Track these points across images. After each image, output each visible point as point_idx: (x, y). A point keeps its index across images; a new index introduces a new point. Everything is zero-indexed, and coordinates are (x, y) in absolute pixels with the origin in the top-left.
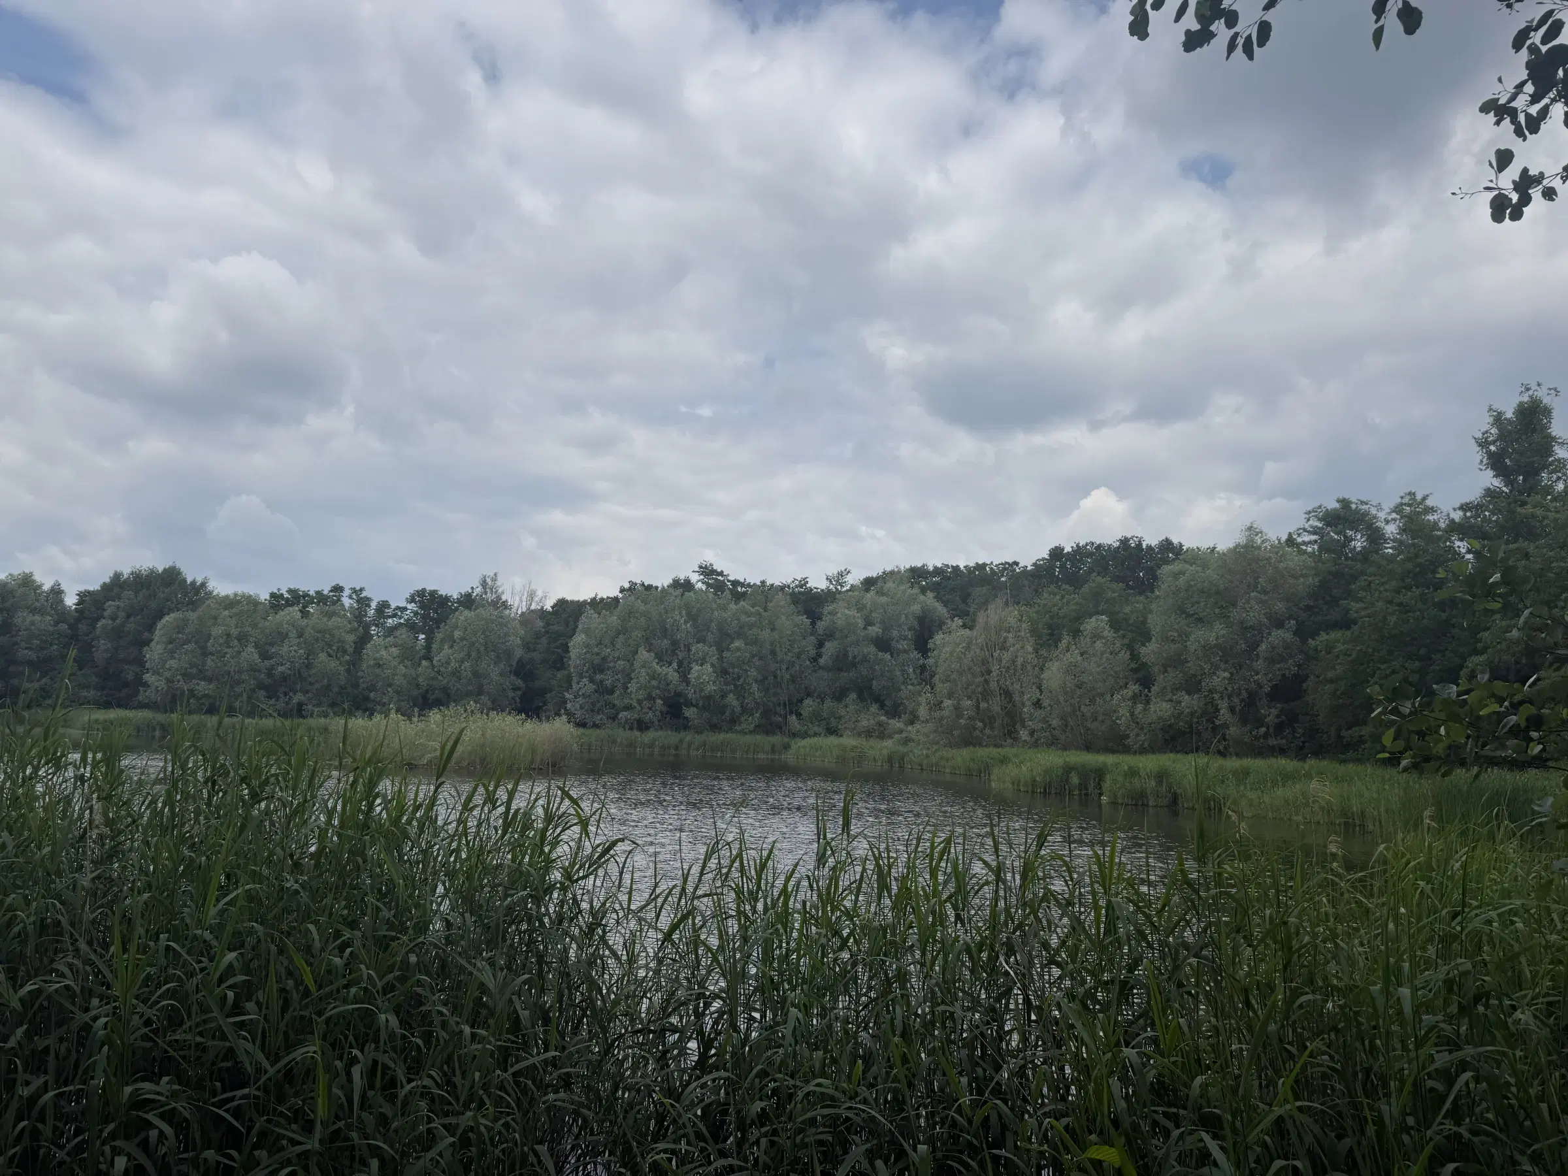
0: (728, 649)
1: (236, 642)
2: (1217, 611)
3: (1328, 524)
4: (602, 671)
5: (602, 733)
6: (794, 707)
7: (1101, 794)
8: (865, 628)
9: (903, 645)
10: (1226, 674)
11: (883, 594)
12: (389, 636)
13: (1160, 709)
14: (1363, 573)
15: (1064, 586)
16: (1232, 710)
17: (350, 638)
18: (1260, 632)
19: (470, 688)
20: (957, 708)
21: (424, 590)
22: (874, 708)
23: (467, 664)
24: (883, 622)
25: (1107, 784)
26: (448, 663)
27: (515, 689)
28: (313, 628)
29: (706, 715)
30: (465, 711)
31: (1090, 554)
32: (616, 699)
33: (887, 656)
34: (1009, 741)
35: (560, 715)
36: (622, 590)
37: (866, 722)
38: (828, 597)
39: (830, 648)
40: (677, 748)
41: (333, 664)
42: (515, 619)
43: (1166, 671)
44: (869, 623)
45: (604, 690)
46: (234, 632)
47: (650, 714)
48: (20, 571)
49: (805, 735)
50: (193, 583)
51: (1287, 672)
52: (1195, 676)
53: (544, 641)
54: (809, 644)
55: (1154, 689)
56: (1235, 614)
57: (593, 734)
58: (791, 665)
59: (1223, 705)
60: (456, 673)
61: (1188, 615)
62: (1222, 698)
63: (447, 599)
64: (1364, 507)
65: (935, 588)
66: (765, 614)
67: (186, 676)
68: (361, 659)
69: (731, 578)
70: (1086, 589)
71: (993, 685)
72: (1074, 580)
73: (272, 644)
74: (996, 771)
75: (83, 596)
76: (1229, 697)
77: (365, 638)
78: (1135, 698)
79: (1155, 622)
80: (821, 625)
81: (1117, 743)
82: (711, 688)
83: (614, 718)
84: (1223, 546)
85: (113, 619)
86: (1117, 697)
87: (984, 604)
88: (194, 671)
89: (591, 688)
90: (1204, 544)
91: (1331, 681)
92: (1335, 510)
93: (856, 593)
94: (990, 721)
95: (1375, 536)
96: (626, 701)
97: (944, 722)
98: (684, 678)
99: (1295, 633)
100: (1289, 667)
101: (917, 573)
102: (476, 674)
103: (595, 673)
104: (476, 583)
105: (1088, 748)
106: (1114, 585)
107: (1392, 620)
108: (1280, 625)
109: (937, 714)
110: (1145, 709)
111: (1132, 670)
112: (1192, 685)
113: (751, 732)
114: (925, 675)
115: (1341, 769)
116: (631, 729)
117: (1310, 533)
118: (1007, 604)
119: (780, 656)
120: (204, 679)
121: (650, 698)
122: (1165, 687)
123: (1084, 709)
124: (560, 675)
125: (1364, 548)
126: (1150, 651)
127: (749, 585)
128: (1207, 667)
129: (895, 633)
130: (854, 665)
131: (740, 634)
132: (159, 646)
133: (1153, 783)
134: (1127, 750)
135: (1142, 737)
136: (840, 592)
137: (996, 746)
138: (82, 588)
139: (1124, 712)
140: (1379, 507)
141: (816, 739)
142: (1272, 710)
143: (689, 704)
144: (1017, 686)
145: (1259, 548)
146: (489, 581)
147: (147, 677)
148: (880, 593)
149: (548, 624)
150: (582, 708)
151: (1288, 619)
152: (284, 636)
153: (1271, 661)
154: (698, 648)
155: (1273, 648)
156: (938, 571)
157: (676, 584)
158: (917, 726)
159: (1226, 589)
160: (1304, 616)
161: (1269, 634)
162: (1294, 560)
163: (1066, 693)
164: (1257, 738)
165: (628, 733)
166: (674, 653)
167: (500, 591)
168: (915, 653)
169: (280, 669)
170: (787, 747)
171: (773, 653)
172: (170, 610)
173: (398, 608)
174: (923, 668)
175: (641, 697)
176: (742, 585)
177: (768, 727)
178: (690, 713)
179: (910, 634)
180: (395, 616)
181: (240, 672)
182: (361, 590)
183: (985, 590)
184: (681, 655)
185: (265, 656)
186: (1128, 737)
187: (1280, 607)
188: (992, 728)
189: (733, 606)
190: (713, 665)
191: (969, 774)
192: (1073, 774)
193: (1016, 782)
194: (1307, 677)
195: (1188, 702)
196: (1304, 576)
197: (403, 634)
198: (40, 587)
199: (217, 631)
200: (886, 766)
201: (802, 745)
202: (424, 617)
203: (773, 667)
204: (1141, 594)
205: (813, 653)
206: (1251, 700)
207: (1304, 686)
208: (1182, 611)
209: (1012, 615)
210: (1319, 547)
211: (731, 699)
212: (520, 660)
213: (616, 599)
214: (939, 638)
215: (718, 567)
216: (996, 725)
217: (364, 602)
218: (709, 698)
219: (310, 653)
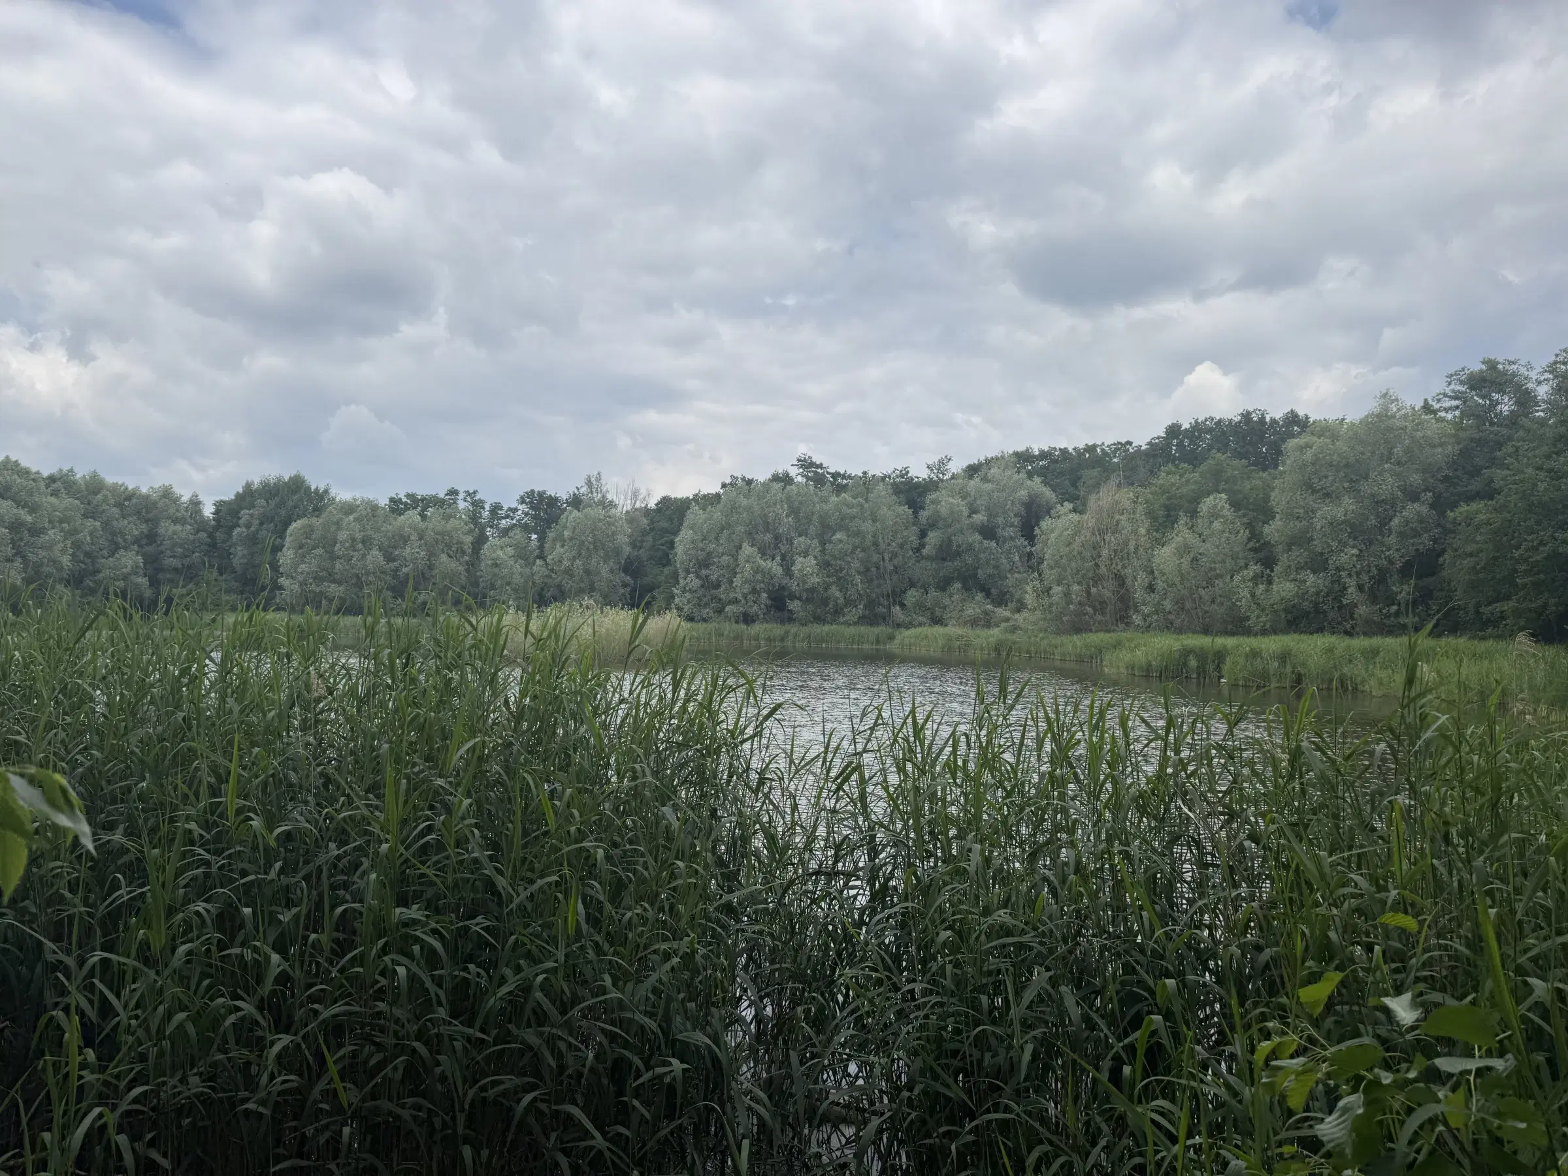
0: (830, 542)
1: (360, 546)
2: (1346, 485)
3: (1472, 388)
4: (707, 566)
5: (712, 626)
6: (897, 597)
7: (1220, 677)
8: (969, 516)
9: (1010, 531)
10: (1355, 551)
11: (989, 481)
12: (504, 536)
13: (1284, 589)
14: (1510, 439)
15: (1182, 465)
16: (1360, 588)
17: (468, 539)
18: (1393, 505)
19: (582, 585)
20: (1067, 594)
21: (533, 491)
22: (980, 596)
23: (578, 562)
24: (988, 509)
25: (1227, 666)
26: (560, 562)
27: (625, 585)
28: (433, 530)
29: (810, 607)
30: (581, 606)
31: (1210, 431)
32: (721, 593)
33: (993, 544)
34: (1122, 626)
35: (670, 609)
36: (724, 486)
37: (972, 610)
38: (929, 486)
39: (933, 537)
40: (782, 640)
41: (453, 565)
42: (621, 519)
43: (1290, 550)
44: (973, 511)
45: (709, 585)
46: (359, 536)
47: (756, 608)
48: (160, 484)
49: (909, 625)
50: (317, 489)
51: (1421, 547)
52: (1322, 554)
53: (650, 538)
54: (912, 535)
55: (1277, 569)
56: (1366, 488)
57: (702, 626)
58: (894, 555)
59: (1351, 583)
60: (568, 572)
61: (1314, 491)
62: (1350, 575)
63: (556, 499)
64: (1514, 367)
65: (1043, 472)
66: (866, 506)
67: (318, 579)
68: (478, 558)
69: (832, 470)
70: (1203, 468)
71: (1103, 570)
72: (1193, 459)
73: (395, 548)
74: (1107, 657)
75: (220, 506)
76: (1358, 574)
77: (481, 540)
78: (1256, 579)
79: (1279, 499)
80: (923, 514)
81: (1238, 625)
82: (815, 580)
83: (720, 611)
84: (1354, 415)
85: (248, 526)
86: (1237, 578)
87: (1097, 486)
88: (324, 574)
89: (697, 583)
90: (1332, 416)
91: (1471, 555)
92: (1481, 371)
93: (960, 481)
94: (1100, 606)
95: (1525, 399)
96: (732, 595)
97: (1054, 608)
98: (788, 572)
99: (1432, 506)
100: (1425, 541)
101: (1023, 458)
102: (587, 572)
103: (700, 567)
104: (581, 482)
105: (1206, 631)
106: (1236, 462)
107: (1541, 486)
108: (1415, 498)
109: (1046, 601)
110: (1267, 590)
111: (1251, 550)
112: (1318, 564)
113: (855, 623)
114: (1032, 563)
115: (1482, 646)
116: (737, 622)
117: (1452, 398)
118: (1119, 486)
119: (883, 546)
120: (334, 581)
121: (754, 591)
122: (1289, 567)
123: (1202, 592)
124: (666, 570)
125: (1512, 412)
126: (1273, 530)
127: (850, 477)
128: (1334, 544)
129: (1001, 520)
130: (958, 554)
131: (842, 527)
132: (291, 552)
133: (1276, 664)
134: (1248, 632)
135: (1264, 619)
136: (942, 480)
137: (1108, 631)
138: (218, 499)
139: (1245, 593)
140: (1529, 367)
141: (919, 630)
142: (1405, 587)
143: (792, 597)
144: (1128, 571)
145: (1393, 417)
146: (593, 479)
147: (282, 581)
148: (985, 479)
149: (652, 522)
150: (689, 602)
151: (1425, 491)
152: (405, 540)
153: (1402, 535)
154: (800, 542)
155: (1407, 522)
156: (1044, 455)
157: (776, 478)
158: (1025, 614)
159: (1357, 461)
160: (1441, 487)
161: (1403, 508)
162: (1432, 428)
163: (1182, 575)
164: (1388, 616)
165: (735, 626)
166: (776, 547)
167: (604, 490)
168: (1022, 539)
169: (405, 570)
170: (891, 638)
171: (876, 544)
172: (299, 517)
173: (510, 509)
174: (1030, 555)
175: (745, 591)
176: (844, 477)
177: (870, 619)
178: (794, 605)
179: (1016, 521)
180: (507, 517)
181: (368, 574)
182: (475, 492)
183: (1095, 472)
184: (783, 549)
185: (389, 558)
186: (1248, 618)
187: (1415, 478)
188: (1103, 614)
189: (834, 499)
190: (816, 558)
191: (1080, 659)
192: (1191, 657)
193: (1131, 667)
194: (1444, 551)
195: (1312, 581)
196: (1441, 445)
197: (517, 534)
198: (179, 498)
199: (343, 535)
200: (993, 655)
201: (906, 635)
202: (534, 517)
203: (875, 558)
204: (1264, 470)
205: (916, 543)
206: (1381, 578)
207: (1441, 560)
208: (1309, 486)
209: (1126, 496)
210: (1462, 413)
211: (835, 591)
212: (628, 557)
213: (718, 495)
214: (1046, 523)
215: (817, 459)
216: (1108, 611)
217: (478, 504)
218: (812, 590)
219: (432, 555)
